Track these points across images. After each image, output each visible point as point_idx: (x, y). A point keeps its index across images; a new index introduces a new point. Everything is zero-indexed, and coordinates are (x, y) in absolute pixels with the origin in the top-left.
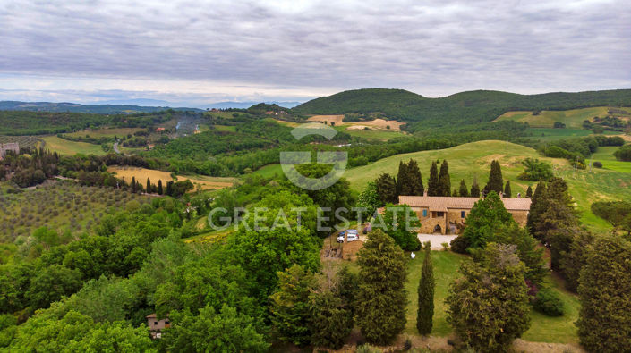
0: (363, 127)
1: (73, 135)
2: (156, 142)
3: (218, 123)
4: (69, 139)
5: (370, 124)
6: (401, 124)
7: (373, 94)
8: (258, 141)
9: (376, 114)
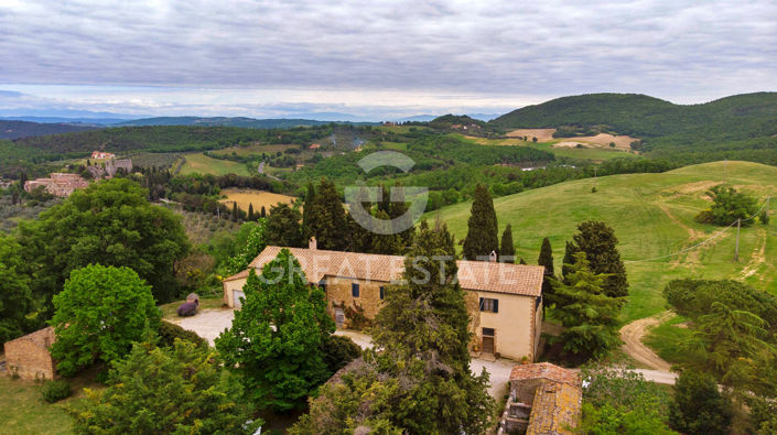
0: (575, 144)
1: (220, 153)
2: (307, 162)
3: (387, 140)
4: (214, 157)
5: (587, 141)
6: (633, 140)
7: (599, 101)
8: (425, 162)
9: (599, 127)
